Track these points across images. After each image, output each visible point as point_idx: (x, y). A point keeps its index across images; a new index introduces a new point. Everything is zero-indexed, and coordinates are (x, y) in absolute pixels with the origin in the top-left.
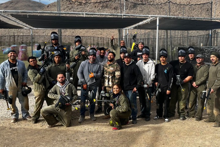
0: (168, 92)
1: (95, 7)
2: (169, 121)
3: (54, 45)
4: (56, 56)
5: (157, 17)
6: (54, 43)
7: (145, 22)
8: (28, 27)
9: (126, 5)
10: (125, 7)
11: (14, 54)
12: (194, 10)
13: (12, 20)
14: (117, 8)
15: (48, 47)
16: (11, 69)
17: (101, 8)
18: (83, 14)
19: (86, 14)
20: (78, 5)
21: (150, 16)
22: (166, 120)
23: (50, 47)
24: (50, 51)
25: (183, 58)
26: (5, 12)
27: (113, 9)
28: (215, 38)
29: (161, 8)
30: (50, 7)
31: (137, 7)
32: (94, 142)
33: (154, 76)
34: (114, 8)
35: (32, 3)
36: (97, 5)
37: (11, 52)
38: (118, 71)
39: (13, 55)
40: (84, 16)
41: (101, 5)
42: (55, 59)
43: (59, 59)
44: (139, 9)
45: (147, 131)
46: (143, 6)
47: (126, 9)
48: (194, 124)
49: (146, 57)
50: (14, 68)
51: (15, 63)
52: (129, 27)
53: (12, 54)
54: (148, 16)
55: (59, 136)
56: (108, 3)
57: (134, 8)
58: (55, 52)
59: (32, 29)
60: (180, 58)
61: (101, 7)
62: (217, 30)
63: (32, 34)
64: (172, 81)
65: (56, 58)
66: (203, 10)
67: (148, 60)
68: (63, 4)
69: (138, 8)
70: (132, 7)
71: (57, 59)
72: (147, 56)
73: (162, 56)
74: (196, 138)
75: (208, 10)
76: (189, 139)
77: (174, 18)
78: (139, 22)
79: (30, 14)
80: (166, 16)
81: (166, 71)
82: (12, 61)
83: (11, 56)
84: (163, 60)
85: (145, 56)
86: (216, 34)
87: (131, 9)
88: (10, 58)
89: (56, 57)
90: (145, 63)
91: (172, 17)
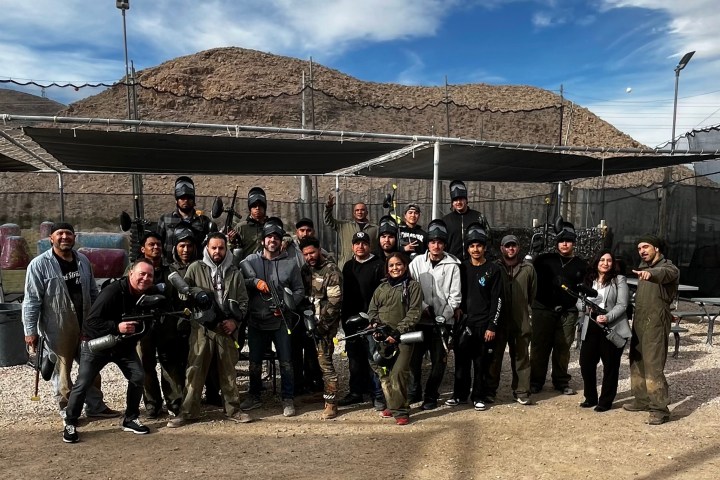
0: (489, 333)
1: (216, 113)
2: (486, 408)
3: (183, 210)
4: (182, 241)
5: (435, 141)
6: (184, 207)
7: (395, 154)
8: (52, 168)
9: (307, 109)
10: (306, 116)
11: (67, 233)
12: (499, 127)
13: (19, 145)
14: (280, 118)
15: (166, 218)
16: (66, 278)
17: (232, 118)
18: (234, 129)
19: (241, 129)
20: (164, 107)
21: (415, 137)
22: (480, 405)
23: (172, 216)
24: (170, 227)
25: (569, 244)
26: (12, 119)
27: (268, 121)
28: (569, 208)
29: (408, 120)
30: (75, 112)
31: (339, 115)
32: (316, 455)
33: (459, 298)
34: (272, 118)
35: (19, 100)
36: (219, 107)
37: (60, 230)
38: (334, 285)
39: (66, 239)
40: (237, 134)
41: (233, 109)
42: (179, 249)
43: (190, 249)
44: (344, 123)
45: (440, 431)
46: (357, 114)
47: (307, 122)
48: (549, 414)
49: (438, 249)
50: (72, 275)
51: (71, 260)
52: (343, 172)
53: (64, 236)
54: (411, 139)
55: (218, 447)
56: (253, 102)
57: (329, 118)
58: (178, 232)
59: (61, 173)
60: (561, 245)
61: (234, 113)
62: (573, 181)
63: (62, 189)
64: (499, 305)
65: (183, 246)
66: (524, 128)
67: (443, 257)
68: (116, 103)
69: (341, 118)
70: (324, 117)
71: (185, 249)
72: (440, 246)
73: (475, 241)
74: (562, 442)
75: (537, 130)
76: (546, 443)
77: (480, 144)
78: (377, 156)
79: (80, 127)
80: (458, 139)
81: (482, 281)
82: (64, 256)
83: (60, 240)
84: (477, 252)
85: (435, 245)
86: (572, 192)
87: (322, 122)
88: (58, 247)
89: (182, 243)
90: (435, 263)
91: (473, 143)
